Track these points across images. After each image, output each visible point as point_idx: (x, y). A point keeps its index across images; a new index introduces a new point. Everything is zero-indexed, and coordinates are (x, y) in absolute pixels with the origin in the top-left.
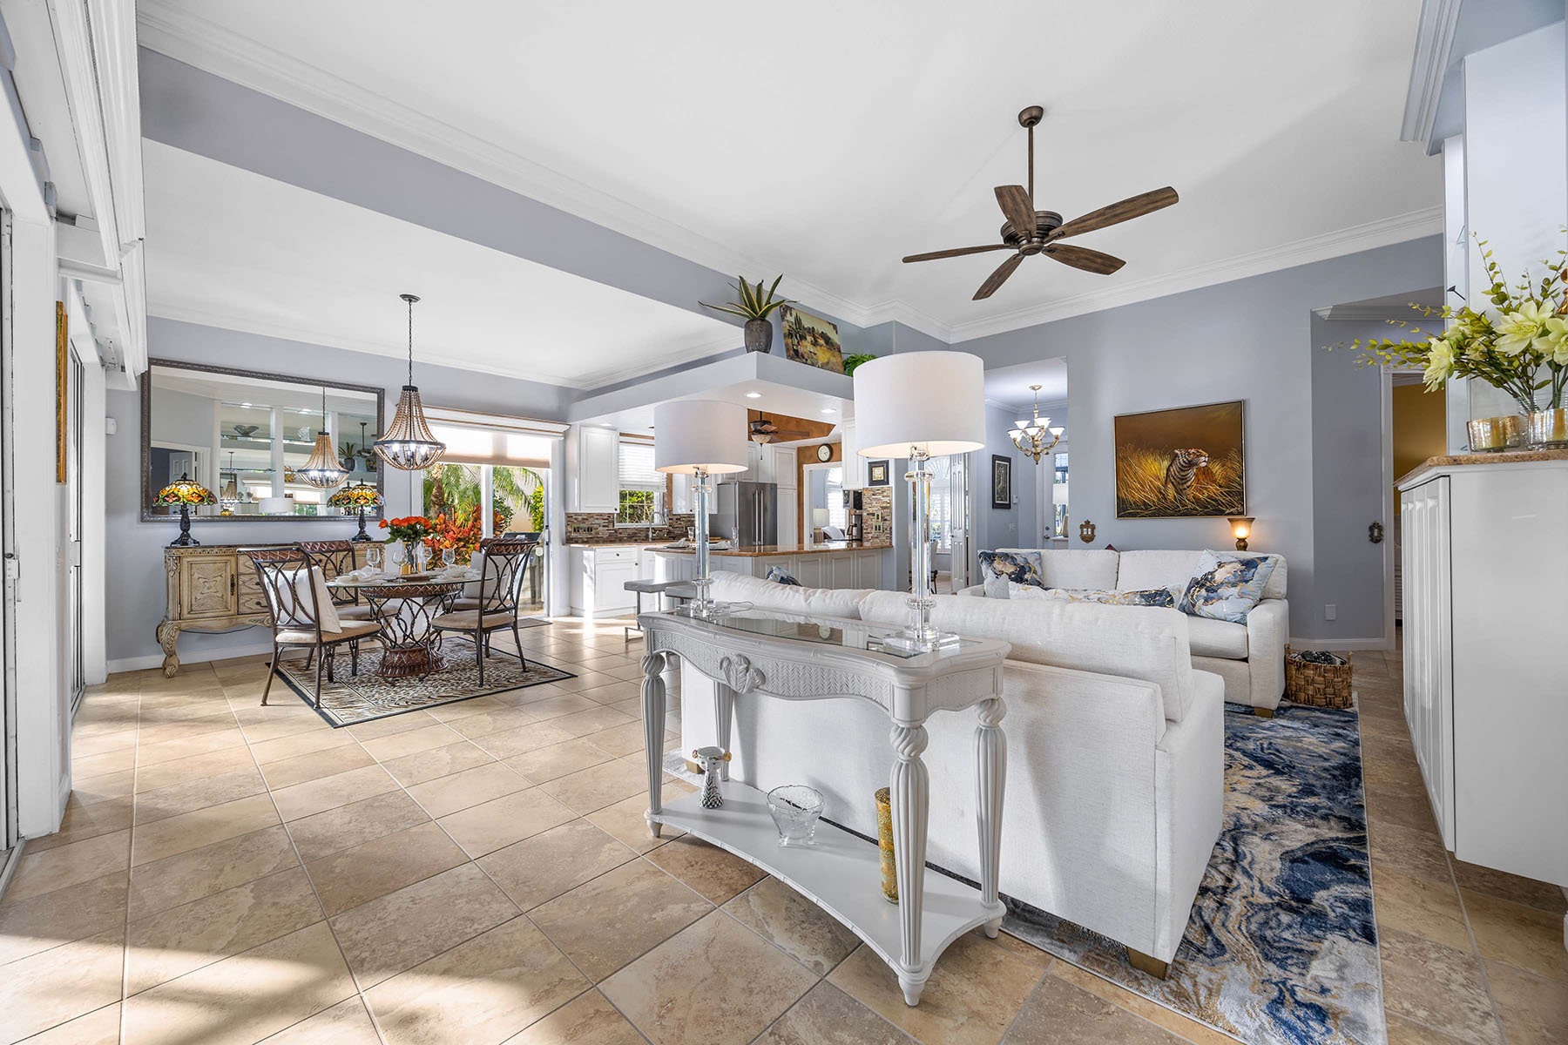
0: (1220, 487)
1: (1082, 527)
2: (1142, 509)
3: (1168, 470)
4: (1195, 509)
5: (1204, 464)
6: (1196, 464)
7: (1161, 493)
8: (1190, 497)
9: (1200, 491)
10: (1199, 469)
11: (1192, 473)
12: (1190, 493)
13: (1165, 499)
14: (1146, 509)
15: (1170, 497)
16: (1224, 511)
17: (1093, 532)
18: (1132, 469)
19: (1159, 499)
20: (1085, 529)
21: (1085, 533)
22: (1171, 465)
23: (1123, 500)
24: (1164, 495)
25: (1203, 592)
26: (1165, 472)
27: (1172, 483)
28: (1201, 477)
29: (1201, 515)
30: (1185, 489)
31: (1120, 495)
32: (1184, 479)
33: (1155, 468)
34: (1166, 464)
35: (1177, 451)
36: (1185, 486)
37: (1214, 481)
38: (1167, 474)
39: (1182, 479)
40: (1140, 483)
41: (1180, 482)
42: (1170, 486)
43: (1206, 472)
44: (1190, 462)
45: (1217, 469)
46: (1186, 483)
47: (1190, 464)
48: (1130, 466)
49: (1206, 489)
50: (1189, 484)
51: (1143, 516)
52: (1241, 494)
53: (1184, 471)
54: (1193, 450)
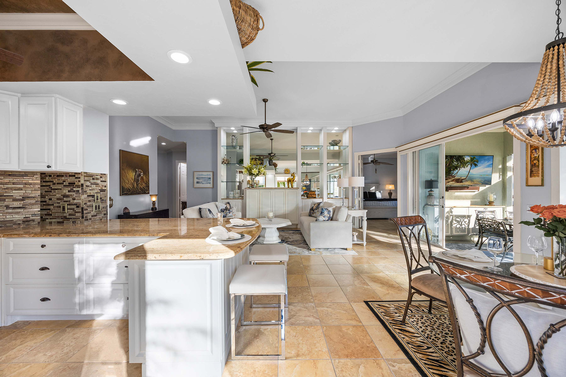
0: (145, 184)
2: (128, 191)
4: (140, 192)
5: (142, 176)
7: (133, 185)
11: (140, 178)
12: (140, 185)
15: (135, 187)
16: (146, 193)
17: (112, 202)
18: (126, 174)
19: (133, 188)
22: (135, 175)
23: (123, 188)
27: (136, 181)
28: (142, 180)
29: (141, 194)
31: (122, 185)
32: (138, 180)
34: (134, 174)
35: (137, 169)
36: (138, 183)
37: (144, 182)
38: (134, 178)
40: (128, 181)
42: (135, 183)
44: (139, 174)
45: (144, 177)
49: (142, 184)
51: (129, 195)
52: (149, 187)
53: (138, 177)
54: (140, 170)
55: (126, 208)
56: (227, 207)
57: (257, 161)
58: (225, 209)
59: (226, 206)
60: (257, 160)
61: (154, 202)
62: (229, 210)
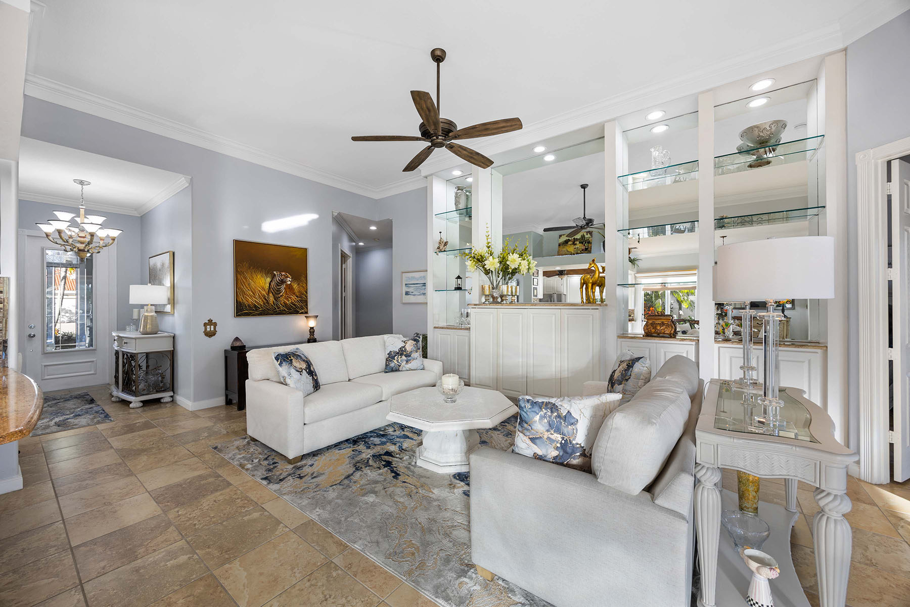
0: (297, 297)
1: (205, 325)
2: (253, 310)
3: (270, 284)
4: (285, 310)
5: (289, 283)
6: (285, 282)
7: (265, 299)
8: (282, 303)
9: (287, 299)
10: (287, 285)
11: (284, 286)
12: (282, 299)
13: (268, 303)
14: (256, 310)
15: (271, 302)
16: (298, 312)
17: (215, 328)
18: (247, 281)
19: (264, 304)
20: (208, 327)
21: (208, 330)
22: (271, 281)
23: (240, 302)
24: (267, 301)
25: (404, 357)
26: (268, 285)
27: (272, 293)
28: (288, 291)
29: (288, 314)
30: (279, 297)
31: (238, 300)
32: (279, 291)
33: (262, 282)
34: (269, 280)
35: (275, 272)
36: (279, 295)
37: (294, 294)
38: (269, 287)
39: (277, 291)
40: (252, 292)
41: (276, 293)
42: (271, 295)
43: (290, 287)
44: (282, 280)
45: (295, 286)
46: (280, 293)
47: (282, 282)
48: (245, 278)
49: (290, 298)
50: (281, 294)
51: (254, 315)
52: (306, 302)
53: (278, 286)
54: (283, 273)
55: (237, 339)
56: (404, 347)
57: (576, 244)
58: (398, 353)
59: (403, 344)
60: (578, 243)
61: (312, 328)
62: (408, 356)
